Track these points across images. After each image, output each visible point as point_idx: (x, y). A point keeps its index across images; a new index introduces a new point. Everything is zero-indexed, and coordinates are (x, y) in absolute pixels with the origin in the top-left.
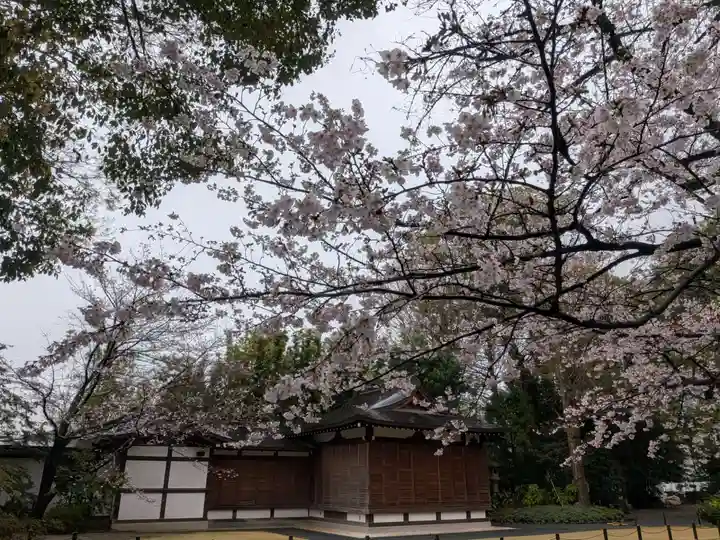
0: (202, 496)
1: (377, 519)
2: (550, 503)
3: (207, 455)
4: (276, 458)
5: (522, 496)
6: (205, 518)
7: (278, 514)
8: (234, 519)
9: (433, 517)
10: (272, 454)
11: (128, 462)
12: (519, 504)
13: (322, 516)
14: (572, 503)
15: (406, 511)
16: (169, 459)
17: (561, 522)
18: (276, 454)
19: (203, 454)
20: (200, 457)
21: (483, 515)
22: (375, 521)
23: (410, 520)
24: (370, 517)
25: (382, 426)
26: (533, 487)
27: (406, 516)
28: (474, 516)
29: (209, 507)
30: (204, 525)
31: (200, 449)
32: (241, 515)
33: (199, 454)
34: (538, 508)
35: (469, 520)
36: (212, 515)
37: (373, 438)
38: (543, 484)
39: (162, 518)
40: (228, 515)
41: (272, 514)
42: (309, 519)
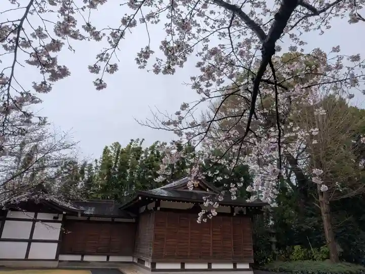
0: (56, 245)
1: (158, 266)
2: (310, 259)
3: (60, 219)
4: (113, 222)
5: (291, 253)
6: (56, 259)
7: (112, 259)
8: (82, 261)
9: (205, 266)
10: (110, 219)
11: (6, 221)
13: (137, 262)
14: (324, 259)
15: (182, 261)
16: (34, 221)
18: (113, 220)
19: (58, 218)
20: (55, 220)
21: (246, 266)
22: (157, 268)
23: (186, 268)
24: (153, 265)
26: (297, 247)
27: (183, 265)
28: (239, 266)
29: (60, 251)
30: (56, 264)
31: (56, 215)
32: (86, 258)
33: (54, 218)
34: (299, 262)
35: (235, 269)
36: (63, 258)
37: (158, 208)
38: (304, 245)
39: (26, 259)
40: (78, 258)
41: (108, 258)
42: (133, 263)
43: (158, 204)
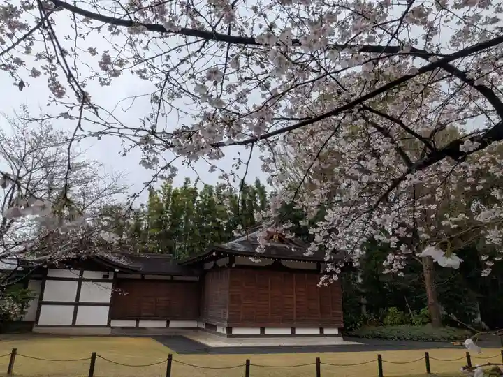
0: (107, 308)
1: (235, 331)
2: (407, 323)
3: (111, 278)
4: (172, 281)
5: (385, 316)
6: (109, 325)
7: (173, 324)
8: (137, 327)
9: (288, 332)
10: (169, 278)
11: (47, 282)
12: (381, 323)
13: (204, 327)
14: (424, 323)
15: (262, 325)
16: (80, 280)
17: (411, 339)
18: (172, 279)
19: (107, 276)
20: (105, 279)
21: (336, 331)
22: (233, 333)
23: (266, 333)
24: (229, 330)
25: (242, 255)
26: (392, 310)
27: (262, 330)
28: (326, 331)
29: (112, 316)
30: (108, 331)
31: (106, 273)
32: (142, 324)
33: (104, 276)
34: (395, 327)
35: (322, 335)
36: (115, 323)
37: (234, 265)
38: (402, 307)
39: (74, 325)
40: (132, 323)
41: (168, 324)
42: (198, 328)
43: (232, 260)
